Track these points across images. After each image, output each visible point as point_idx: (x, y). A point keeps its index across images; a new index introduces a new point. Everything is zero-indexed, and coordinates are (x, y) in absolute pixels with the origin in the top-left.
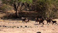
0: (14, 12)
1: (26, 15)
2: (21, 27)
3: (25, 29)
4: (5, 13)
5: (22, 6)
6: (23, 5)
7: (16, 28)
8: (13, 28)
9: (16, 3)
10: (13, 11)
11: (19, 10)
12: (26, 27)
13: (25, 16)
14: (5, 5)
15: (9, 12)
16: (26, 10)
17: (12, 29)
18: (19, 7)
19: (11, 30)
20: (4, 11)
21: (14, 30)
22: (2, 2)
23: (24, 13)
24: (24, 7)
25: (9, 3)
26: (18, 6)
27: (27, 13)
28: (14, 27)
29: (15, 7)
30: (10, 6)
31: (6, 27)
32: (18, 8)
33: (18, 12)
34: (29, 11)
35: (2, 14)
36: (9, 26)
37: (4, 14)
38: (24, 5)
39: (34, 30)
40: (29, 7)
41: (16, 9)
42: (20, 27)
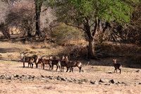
0: (84, 43)
1: (114, 52)
2: (101, 81)
3: (110, 87)
4: (63, 45)
5: (104, 30)
6: (106, 28)
7: (88, 84)
8: (79, 83)
9: (91, 23)
10: (83, 41)
11: (96, 40)
12: (112, 82)
13: (110, 54)
14: (64, 25)
15: (72, 42)
16: (114, 41)
17: (77, 87)
18: (96, 33)
19: (76, 89)
20: (61, 41)
21: (83, 89)
22: (56, 18)
23: (110, 46)
24: (108, 32)
25: (72, 21)
26: (95, 30)
27: (117, 47)
28: (84, 82)
29: (86, 32)
30: (74, 29)
31: (63, 79)
32: (93, 34)
33: (93, 43)
34: (121, 42)
35: (55, 46)
36: (70, 79)
37: (61, 47)
38: (110, 26)
39: (131, 91)
40: (120, 33)
41: (89, 37)
42: (97, 83)
